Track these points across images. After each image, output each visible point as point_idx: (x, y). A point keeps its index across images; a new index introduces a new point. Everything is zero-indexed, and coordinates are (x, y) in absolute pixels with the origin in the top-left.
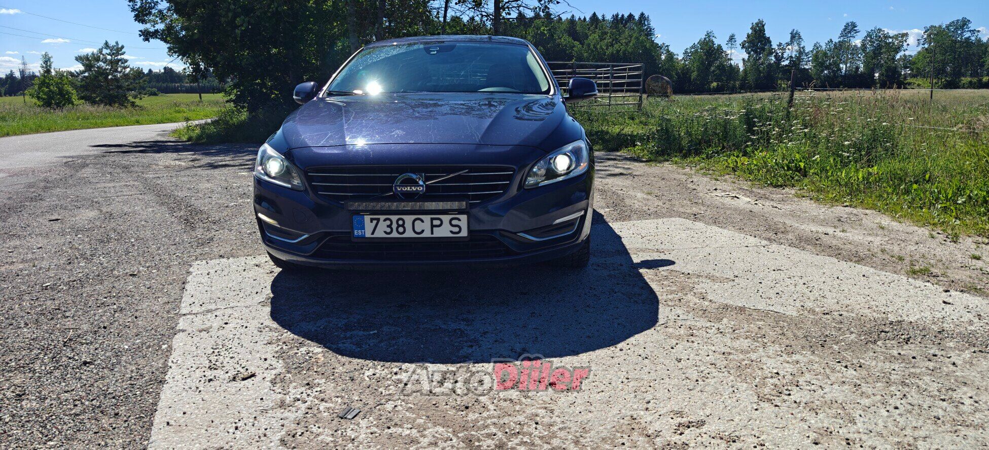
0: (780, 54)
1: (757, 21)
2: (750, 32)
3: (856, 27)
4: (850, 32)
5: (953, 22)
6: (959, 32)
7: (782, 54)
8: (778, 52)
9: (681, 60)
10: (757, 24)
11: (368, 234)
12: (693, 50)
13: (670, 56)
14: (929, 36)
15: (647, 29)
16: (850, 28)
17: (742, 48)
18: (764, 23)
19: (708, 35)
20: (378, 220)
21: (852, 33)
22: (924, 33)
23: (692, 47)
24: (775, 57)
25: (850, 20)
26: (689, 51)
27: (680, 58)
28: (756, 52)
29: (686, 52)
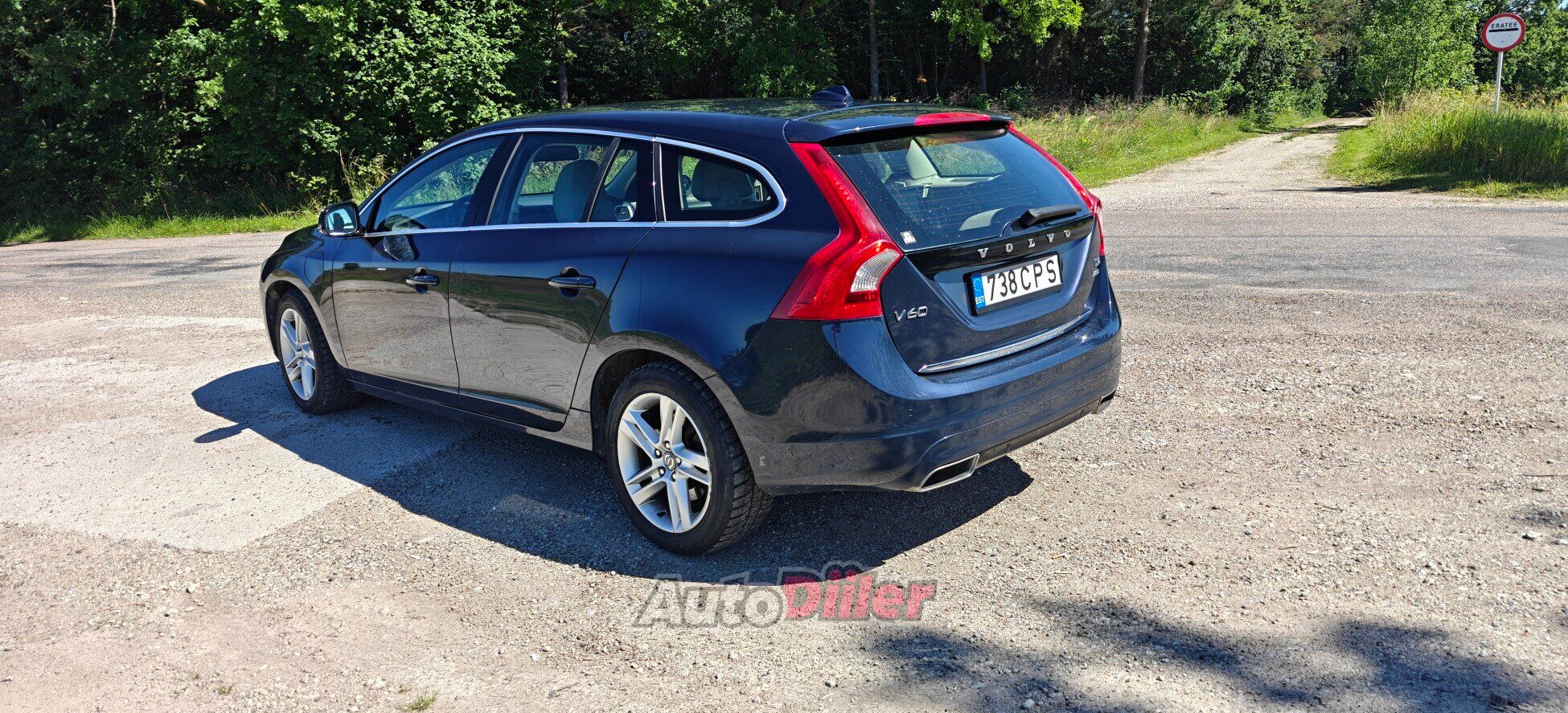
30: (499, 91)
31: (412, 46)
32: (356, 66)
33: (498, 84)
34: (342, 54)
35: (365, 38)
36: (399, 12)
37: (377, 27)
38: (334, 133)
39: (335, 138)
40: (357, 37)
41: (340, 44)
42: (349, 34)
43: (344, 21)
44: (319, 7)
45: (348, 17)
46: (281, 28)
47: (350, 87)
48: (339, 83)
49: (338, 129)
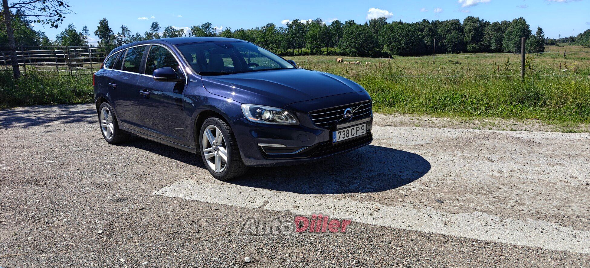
0: (120, 39)
1: (102, 19)
2: (99, 25)
3: (158, 25)
4: (155, 28)
5: (204, 24)
6: (208, 29)
7: (121, 39)
8: (119, 38)
9: (55, 42)
10: (103, 21)
11: (337, 140)
12: (62, 36)
13: (46, 40)
14: (194, 31)
15: (24, 21)
16: (155, 25)
17: (96, 35)
18: (107, 21)
19: (70, 26)
20: (341, 132)
21: (157, 28)
22: (191, 30)
23: (61, 34)
24: (118, 41)
25: (154, 21)
26: (59, 36)
27: (54, 41)
28: (105, 38)
29: (58, 37)
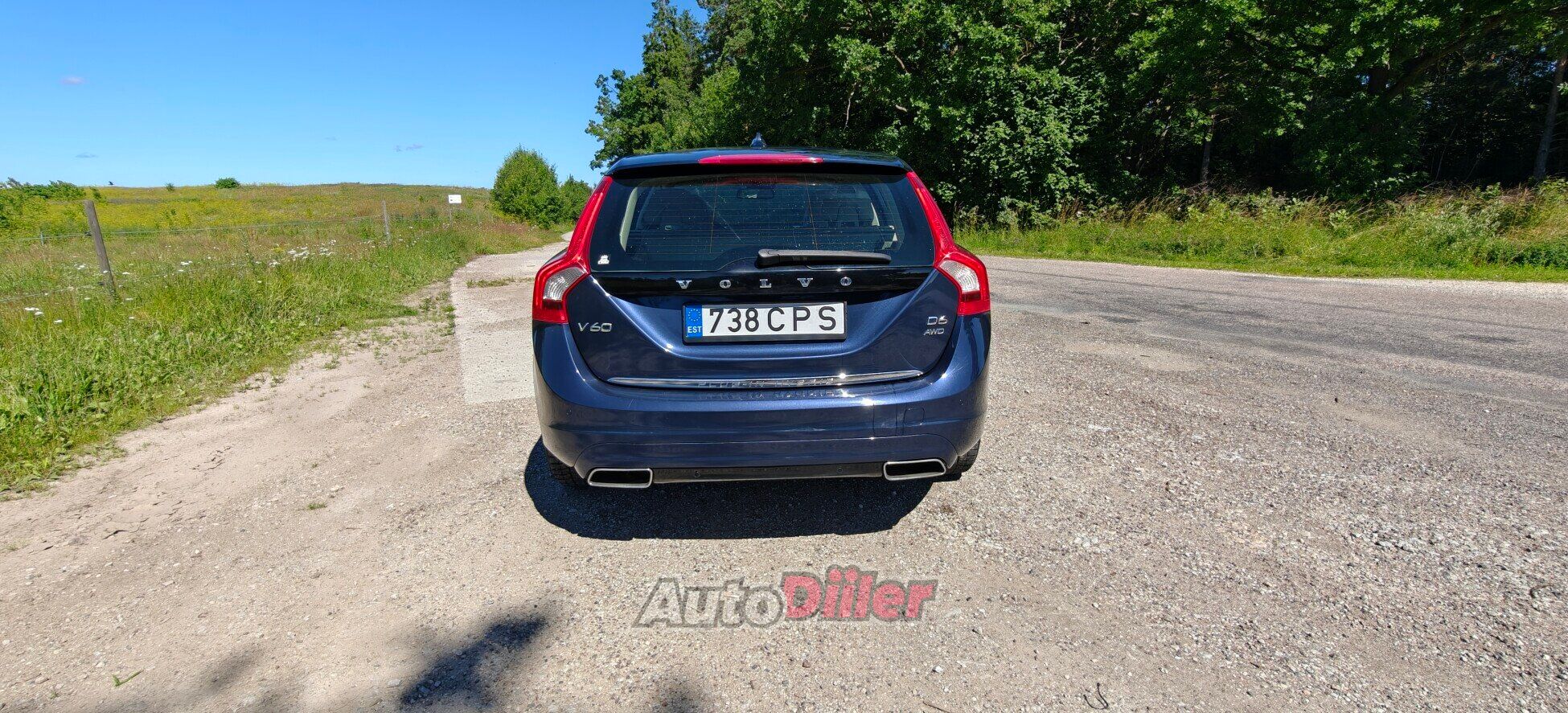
30: (1066, 164)
31: (1008, 132)
32: (972, 148)
33: (1067, 159)
34: (961, 139)
35: (980, 129)
36: (1006, 109)
37: (991, 121)
38: (953, 190)
39: (952, 193)
40: (973, 129)
41: (961, 132)
42: (967, 126)
43: (963, 117)
44: (951, 108)
45: (967, 114)
46: (927, 122)
47: (965, 160)
48: (958, 156)
49: (955, 188)
